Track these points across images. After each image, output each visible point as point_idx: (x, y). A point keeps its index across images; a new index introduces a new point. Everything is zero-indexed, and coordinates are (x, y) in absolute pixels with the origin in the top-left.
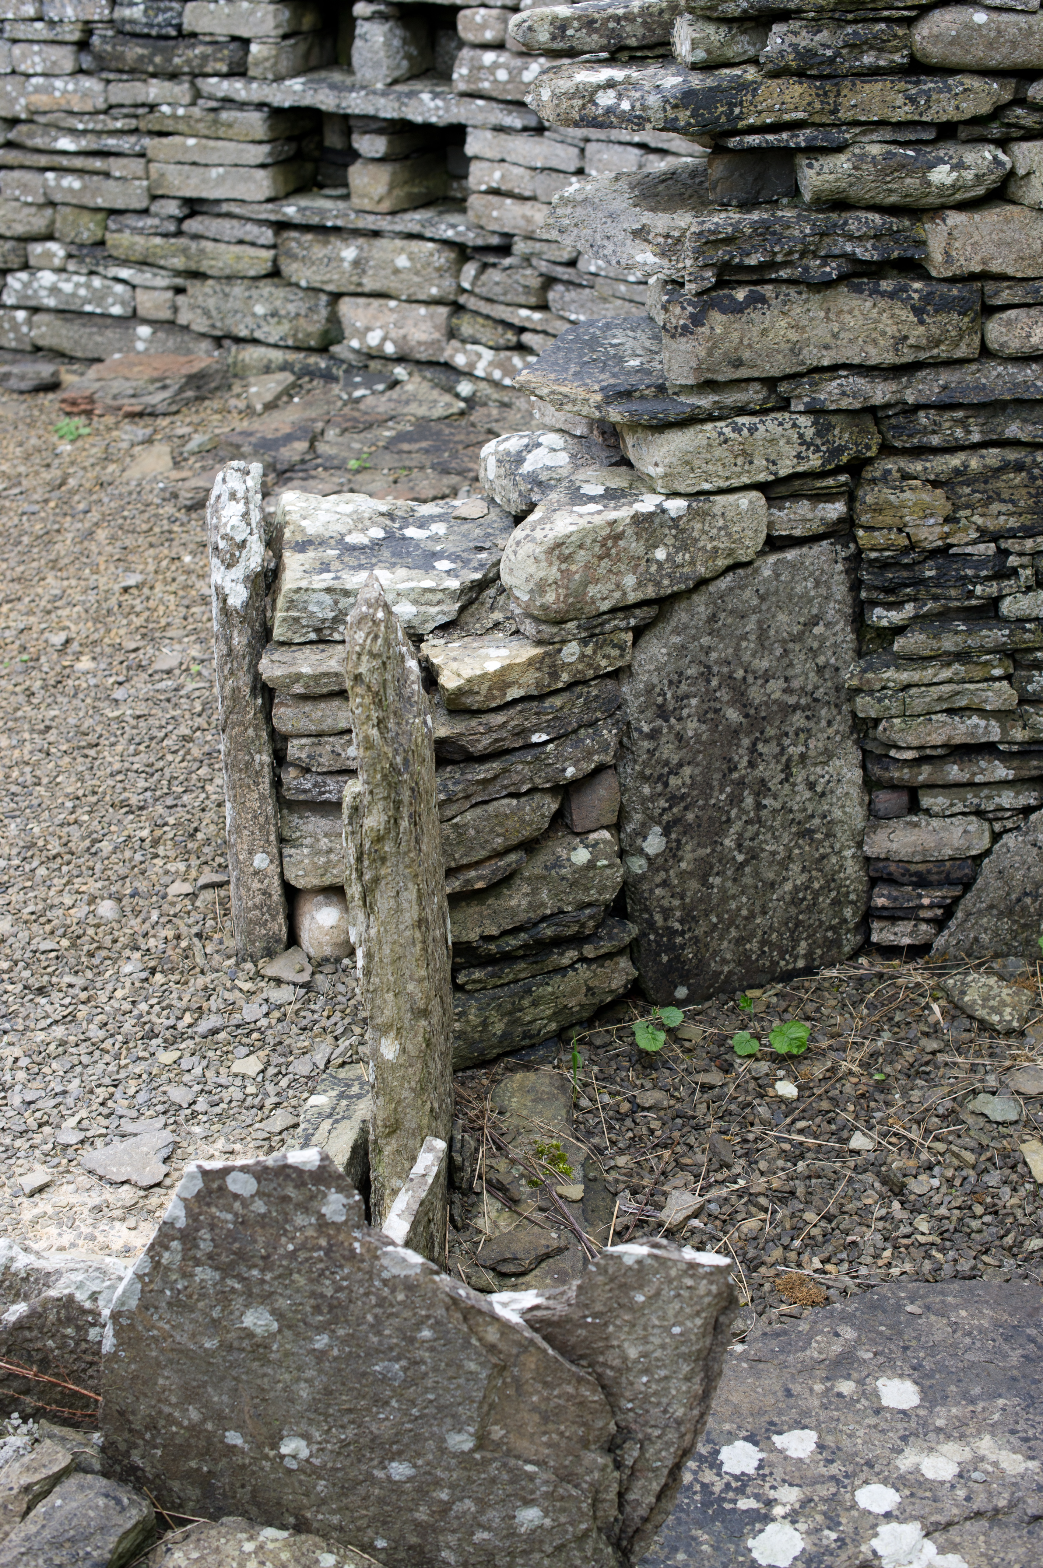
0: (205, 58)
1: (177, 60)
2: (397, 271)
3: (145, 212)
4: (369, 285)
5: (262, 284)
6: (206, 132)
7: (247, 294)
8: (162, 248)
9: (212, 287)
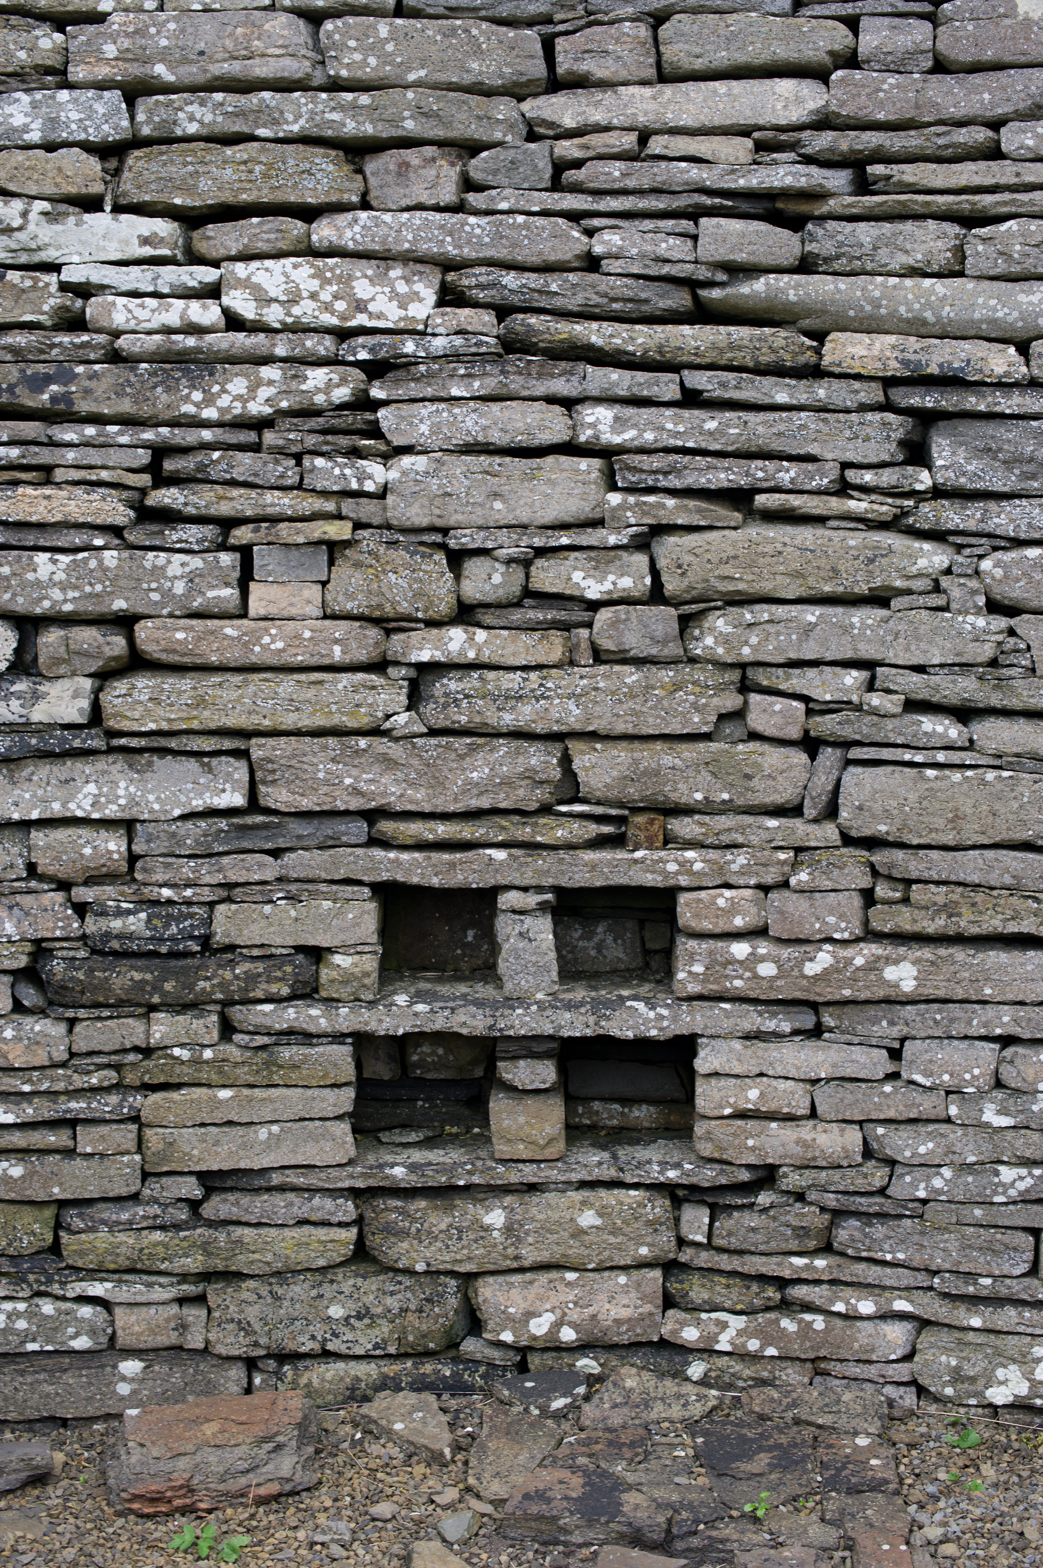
0: (251, 979)
1: (202, 984)
2: (579, 1233)
3: (135, 1197)
4: (530, 1255)
5: (340, 1274)
6: (251, 1079)
7: (314, 1293)
8: (166, 1246)
9: (255, 1291)
